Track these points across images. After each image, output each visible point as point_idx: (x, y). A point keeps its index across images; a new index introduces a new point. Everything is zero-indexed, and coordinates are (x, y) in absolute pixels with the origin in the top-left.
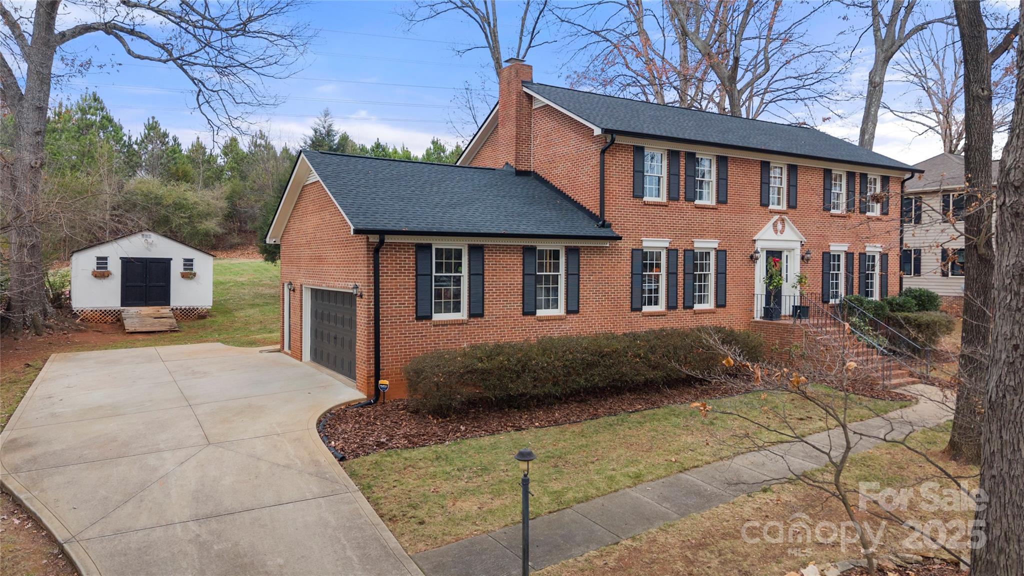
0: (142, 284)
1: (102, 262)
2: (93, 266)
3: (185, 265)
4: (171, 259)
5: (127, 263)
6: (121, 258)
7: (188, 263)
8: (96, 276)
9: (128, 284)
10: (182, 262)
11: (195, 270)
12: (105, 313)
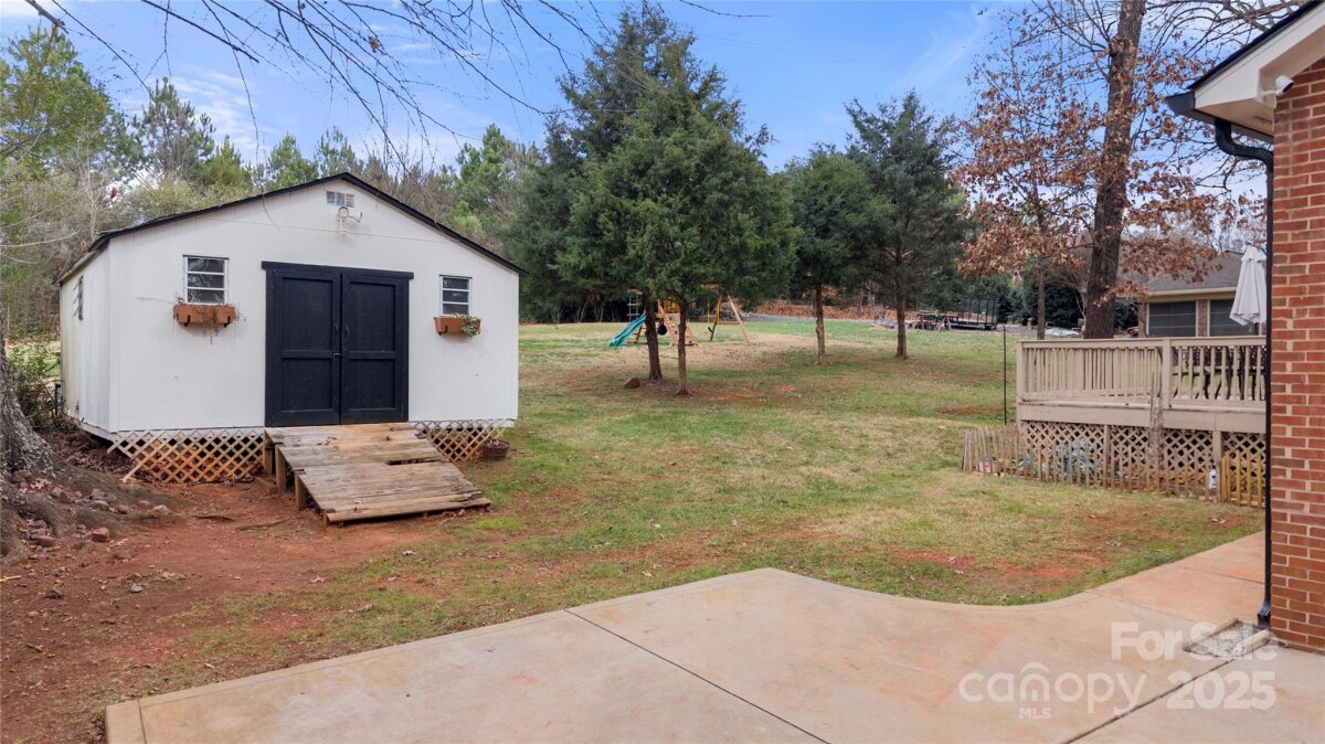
0: (326, 353)
1: (207, 273)
2: (176, 285)
3: (447, 296)
4: (410, 276)
5: (283, 280)
6: (266, 265)
7: (456, 289)
8: (187, 324)
9: (288, 352)
10: (437, 288)
11: (473, 313)
12: (214, 448)
